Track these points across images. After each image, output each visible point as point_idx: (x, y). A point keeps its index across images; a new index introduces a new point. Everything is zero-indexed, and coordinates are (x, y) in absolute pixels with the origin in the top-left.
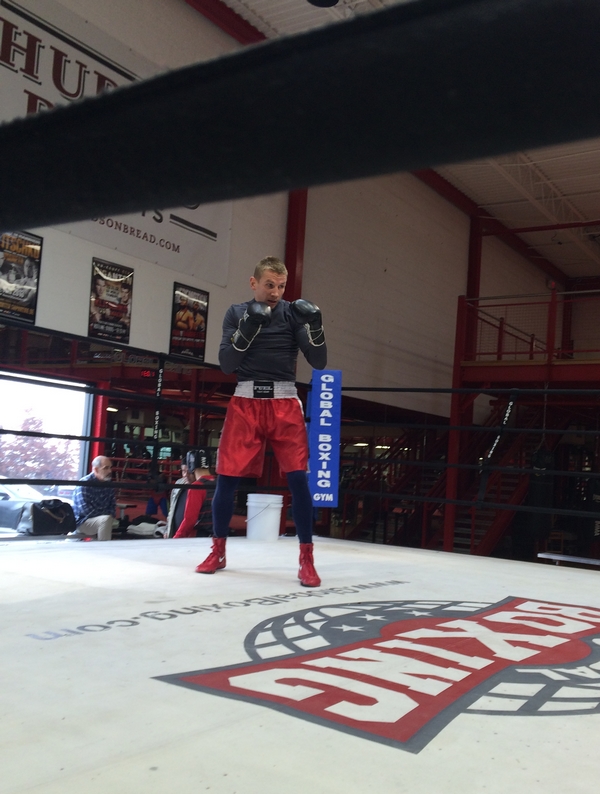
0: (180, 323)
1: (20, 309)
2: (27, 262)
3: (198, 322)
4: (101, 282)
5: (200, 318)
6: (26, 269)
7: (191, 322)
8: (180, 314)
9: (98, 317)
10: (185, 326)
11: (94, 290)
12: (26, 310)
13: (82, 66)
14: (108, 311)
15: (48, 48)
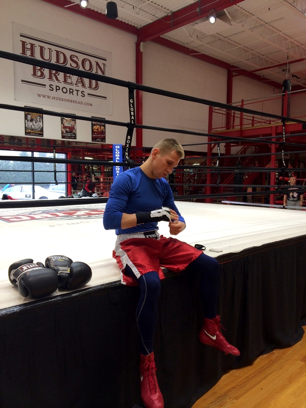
0: (95, 130)
1: (38, 132)
2: (38, 117)
3: (102, 129)
4: (64, 120)
5: (102, 127)
6: (38, 120)
7: (99, 130)
8: (95, 127)
9: (64, 132)
10: (97, 131)
11: (62, 123)
12: (40, 133)
13: (50, 49)
14: (68, 130)
15: (37, 46)
